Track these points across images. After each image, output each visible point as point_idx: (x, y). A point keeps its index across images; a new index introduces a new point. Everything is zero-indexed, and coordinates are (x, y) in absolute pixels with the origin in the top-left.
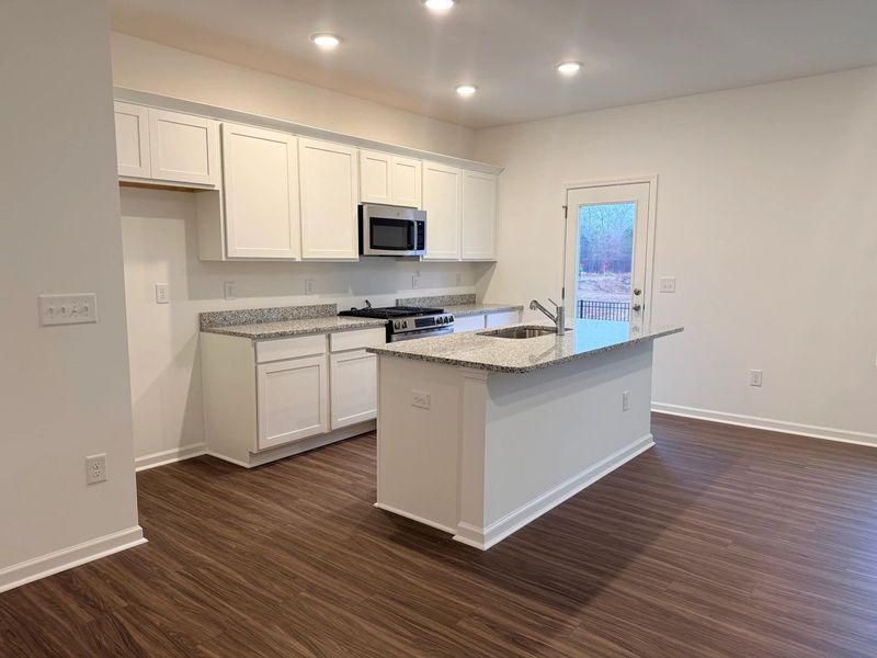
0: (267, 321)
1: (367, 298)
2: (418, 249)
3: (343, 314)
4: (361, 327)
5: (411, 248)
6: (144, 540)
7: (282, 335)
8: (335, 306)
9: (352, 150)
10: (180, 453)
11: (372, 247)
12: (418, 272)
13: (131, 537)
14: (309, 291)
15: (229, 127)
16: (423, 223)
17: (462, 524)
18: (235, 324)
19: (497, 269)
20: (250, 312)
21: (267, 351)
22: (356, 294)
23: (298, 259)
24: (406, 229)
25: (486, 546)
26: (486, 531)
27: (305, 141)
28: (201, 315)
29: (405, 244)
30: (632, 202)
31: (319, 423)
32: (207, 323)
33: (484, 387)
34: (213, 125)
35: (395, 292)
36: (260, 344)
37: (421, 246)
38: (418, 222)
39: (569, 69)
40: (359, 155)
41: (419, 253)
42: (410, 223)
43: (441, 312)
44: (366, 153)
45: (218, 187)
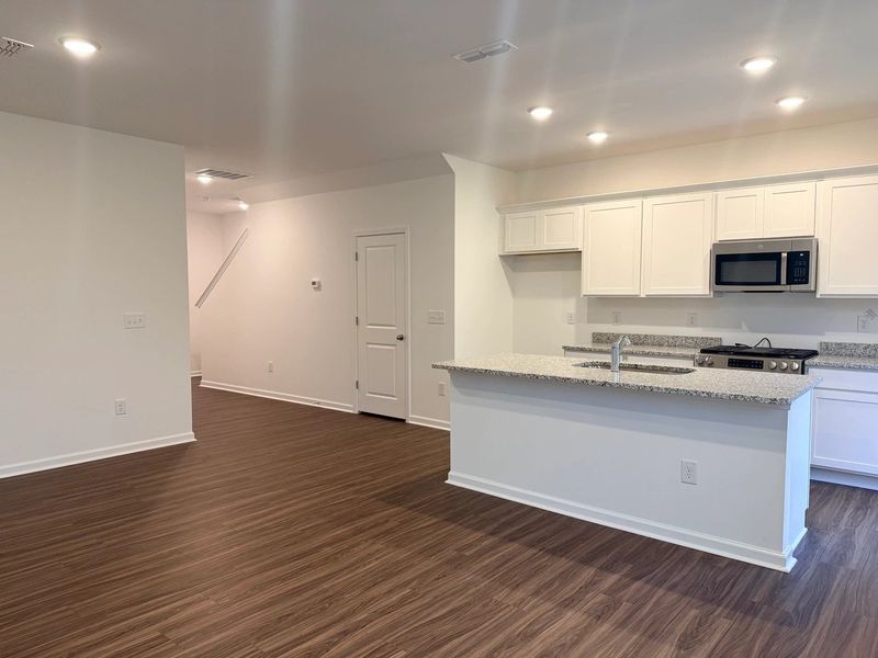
5: (779, 282)
9: (708, 195)
11: (717, 282)
14: (692, 323)
15: (590, 207)
16: (807, 254)
22: (753, 330)
23: (643, 296)
25: (447, 481)
26: (451, 473)
28: (594, 334)
29: (774, 280)
32: (597, 339)
35: (828, 334)
37: (803, 279)
40: (715, 197)
42: (780, 255)
44: (722, 194)
45: (581, 249)
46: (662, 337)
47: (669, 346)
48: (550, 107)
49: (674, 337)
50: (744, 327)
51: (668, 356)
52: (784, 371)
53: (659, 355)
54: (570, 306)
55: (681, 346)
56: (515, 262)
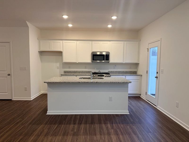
1: (100, 70)
5: (104, 60)
8: (91, 71)
11: (93, 60)
12: (115, 65)
13: (30, 99)
14: (86, 68)
15: (64, 41)
16: (108, 55)
19: (140, 65)
22: (97, 69)
23: (77, 62)
26: (48, 111)
27: (79, 42)
28: (64, 71)
35: (108, 70)
40: (92, 43)
42: (104, 55)
45: (62, 51)
46: (80, 71)
47: (81, 73)
48: (67, 15)
49: (82, 71)
50: (95, 68)
51: (86, 75)
52: (107, 77)
53: (84, 75)
54: (58, 65)
55: (84, 73)
56: (42, 53)
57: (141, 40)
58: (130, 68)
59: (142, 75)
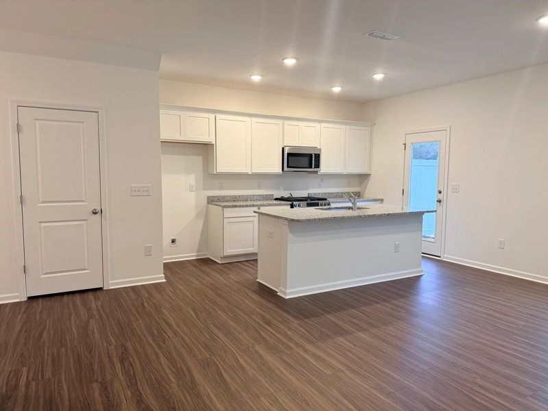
0: (238, 201)
1: (291, 192)
2: (315, 168)
3: (276, 199)
4: (276, 205)
5: (311, 167)
6: (165, 280)
7: (235, 206)
8: (272, 195)
9: (280, 122)
10: (197, 256)
11: (288, 167)
12: (322, 179)
13: (160, 278)
14: (260, 188)
15: (219, 116)
16: (319, 155)
17: (281, 288)
18: (223, 201)
19: (372, 178)
20: (230, 197)
21: (229, 212)
22: (285, 190)
23: (250, 173)
24: (308, 158)
25: (287, 298)
26: (288, 291)
27: (255, 119)
28: (209, 197)
29: (307, 165)
30: (438, 141)
31: (253, 247)
32: (211, 200)
33: (287, 227)
34: (212, 116)
35: (308, 190)
36: (225, 209)
37: (318, 166)
38: (315, 155)
39: (379, 77)
40: (283, 124)
41: (316, 170)
42: (311, 155)
43: (325, 199)
44: (287, 122)
45: (214, 143)
47: (251, 200)
50: (281, 188)
54: (192, 179)
57: (375, 124)
58: (349, 186)
59: (382, 200)
